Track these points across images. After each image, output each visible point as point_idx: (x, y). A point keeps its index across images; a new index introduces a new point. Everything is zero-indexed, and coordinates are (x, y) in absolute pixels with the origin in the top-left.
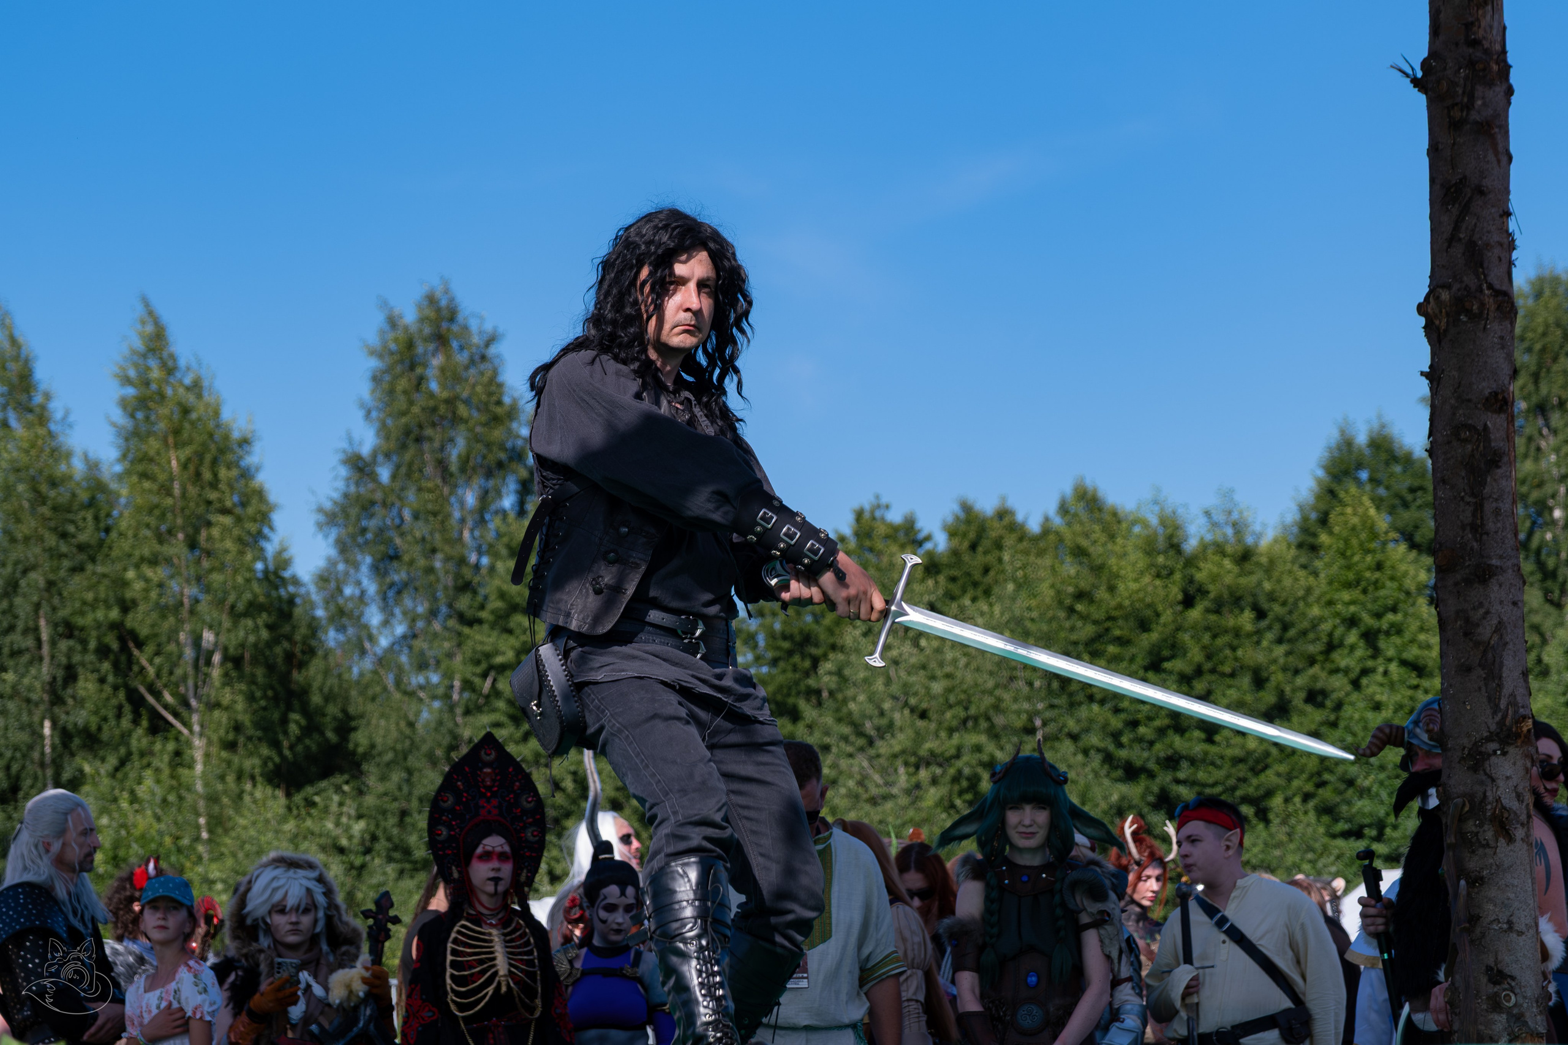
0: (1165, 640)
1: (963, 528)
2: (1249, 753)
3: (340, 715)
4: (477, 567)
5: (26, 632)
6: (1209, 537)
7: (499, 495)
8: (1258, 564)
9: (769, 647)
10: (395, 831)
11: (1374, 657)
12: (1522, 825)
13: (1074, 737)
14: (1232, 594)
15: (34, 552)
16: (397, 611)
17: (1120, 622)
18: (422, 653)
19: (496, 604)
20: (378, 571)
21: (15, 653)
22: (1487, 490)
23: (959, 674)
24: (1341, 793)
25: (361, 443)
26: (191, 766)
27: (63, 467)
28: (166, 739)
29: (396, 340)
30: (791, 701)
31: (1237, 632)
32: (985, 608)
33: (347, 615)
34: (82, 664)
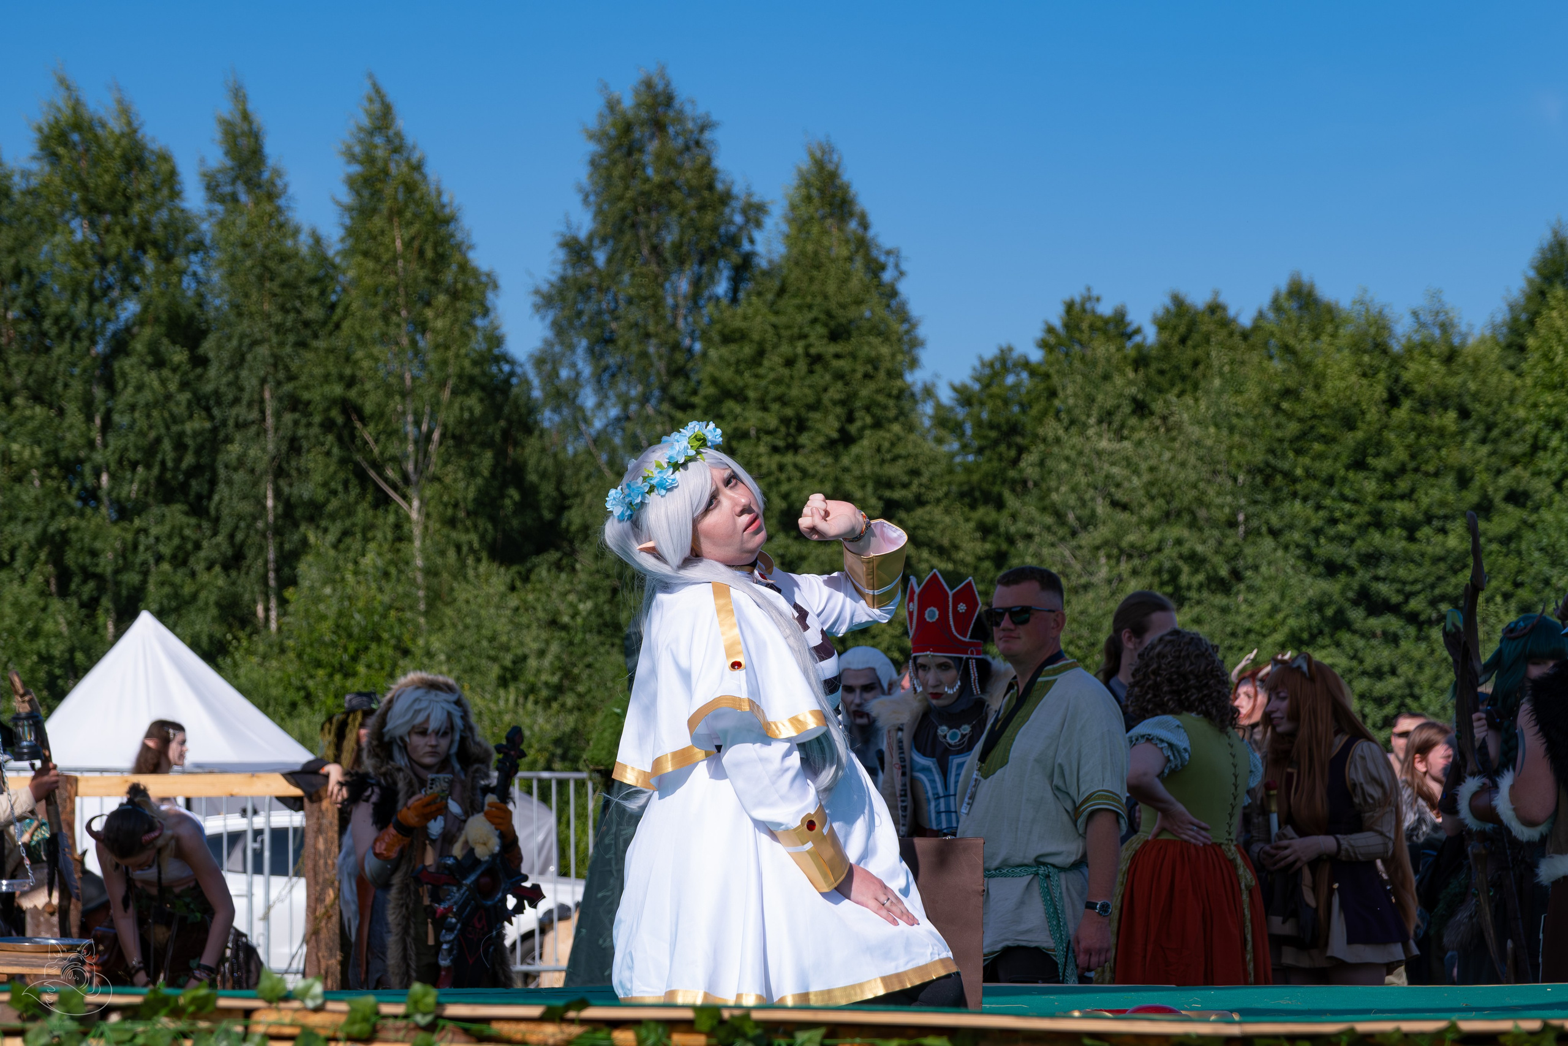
0: (1369, 439)
1: (1174, 321)
2: (1449, 552)
3: (555, 494)
4: (690, 350)
5: (250, 405)
6: (1417, 338)
7: (712, 279)
8: (1465, 364)
9: (976, 436)
10: (606, 608)
13: (1274, 533)
14: (1438, 394)
15: (258, 328)
16: (611, 393)
17: (1327, 421)
18: (635, 436)
19: (709, 390)
20: (594, 353)
21: (241, 426)
23: (1163, 467)
25: (579, 228)
26: (410, 539)
27: (289, 243)
28: (386, 511)
29: (614, 124)
30: (996, 489)
31: (1441, 432)
32: (1191, 402)
33: (562, 397)
34: (307, 437)
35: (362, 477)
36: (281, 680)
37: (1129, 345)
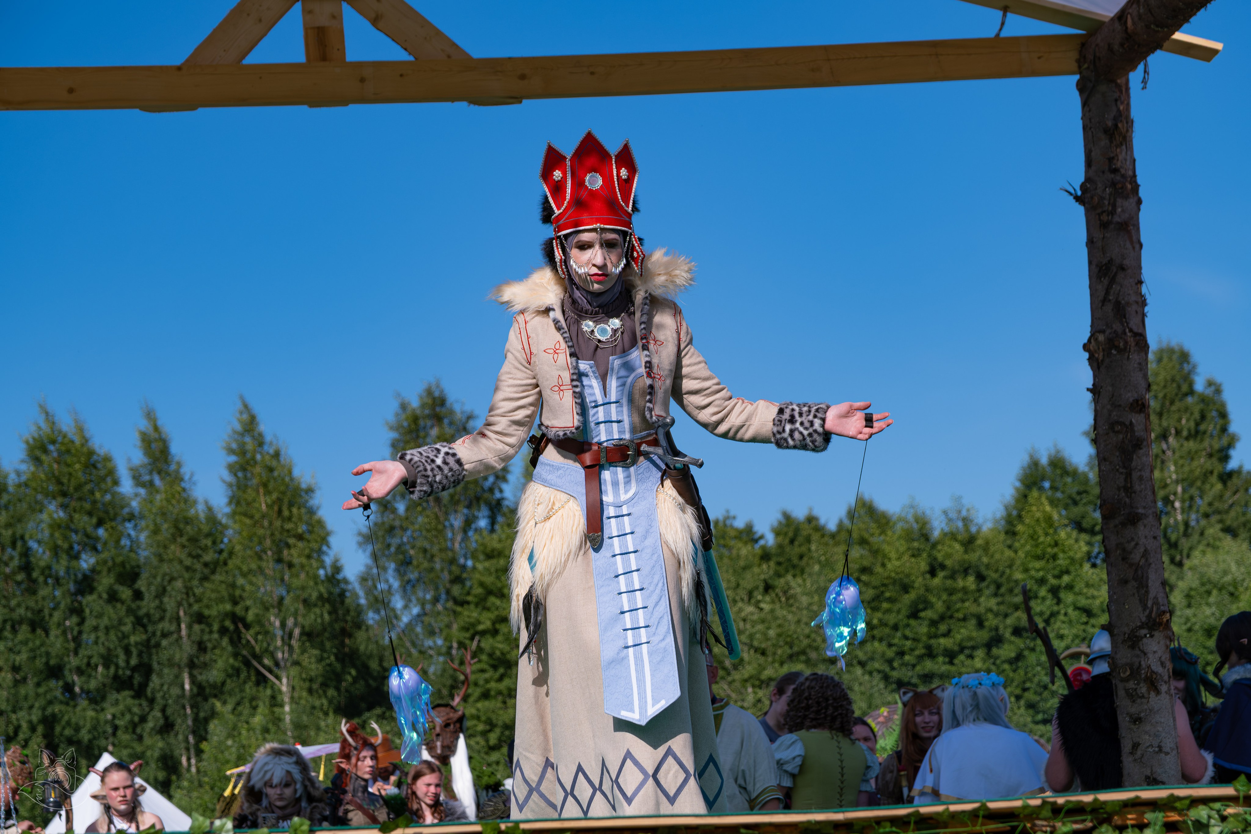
0: (919, 598)
1: (785, 529)
4: (464, 566)
5: (171, 621)
6: (947, 529)
7: (476, 518)
8: (979, 545)
11: (1058, 603)
12: (1165, 682)
13: (862, 664)
14: (961, 566)
15: (174, 569)
16: (413, 599)
17: (891, 587)
18: (430, 625)
19: (478, 591)
20: (400, 573)
21: (165, 635)
22: (1134, 464)
24: (1040, 694)
26: (282, 706)
27: (193, 511)
28: (265, 687)
29: (407, 419)
31: (965, 591)
32: (800, 582)
33: (380, 602)
34: (210, 640)
35: (247, 664)
36: (201, 805)
37: (757, 546)
